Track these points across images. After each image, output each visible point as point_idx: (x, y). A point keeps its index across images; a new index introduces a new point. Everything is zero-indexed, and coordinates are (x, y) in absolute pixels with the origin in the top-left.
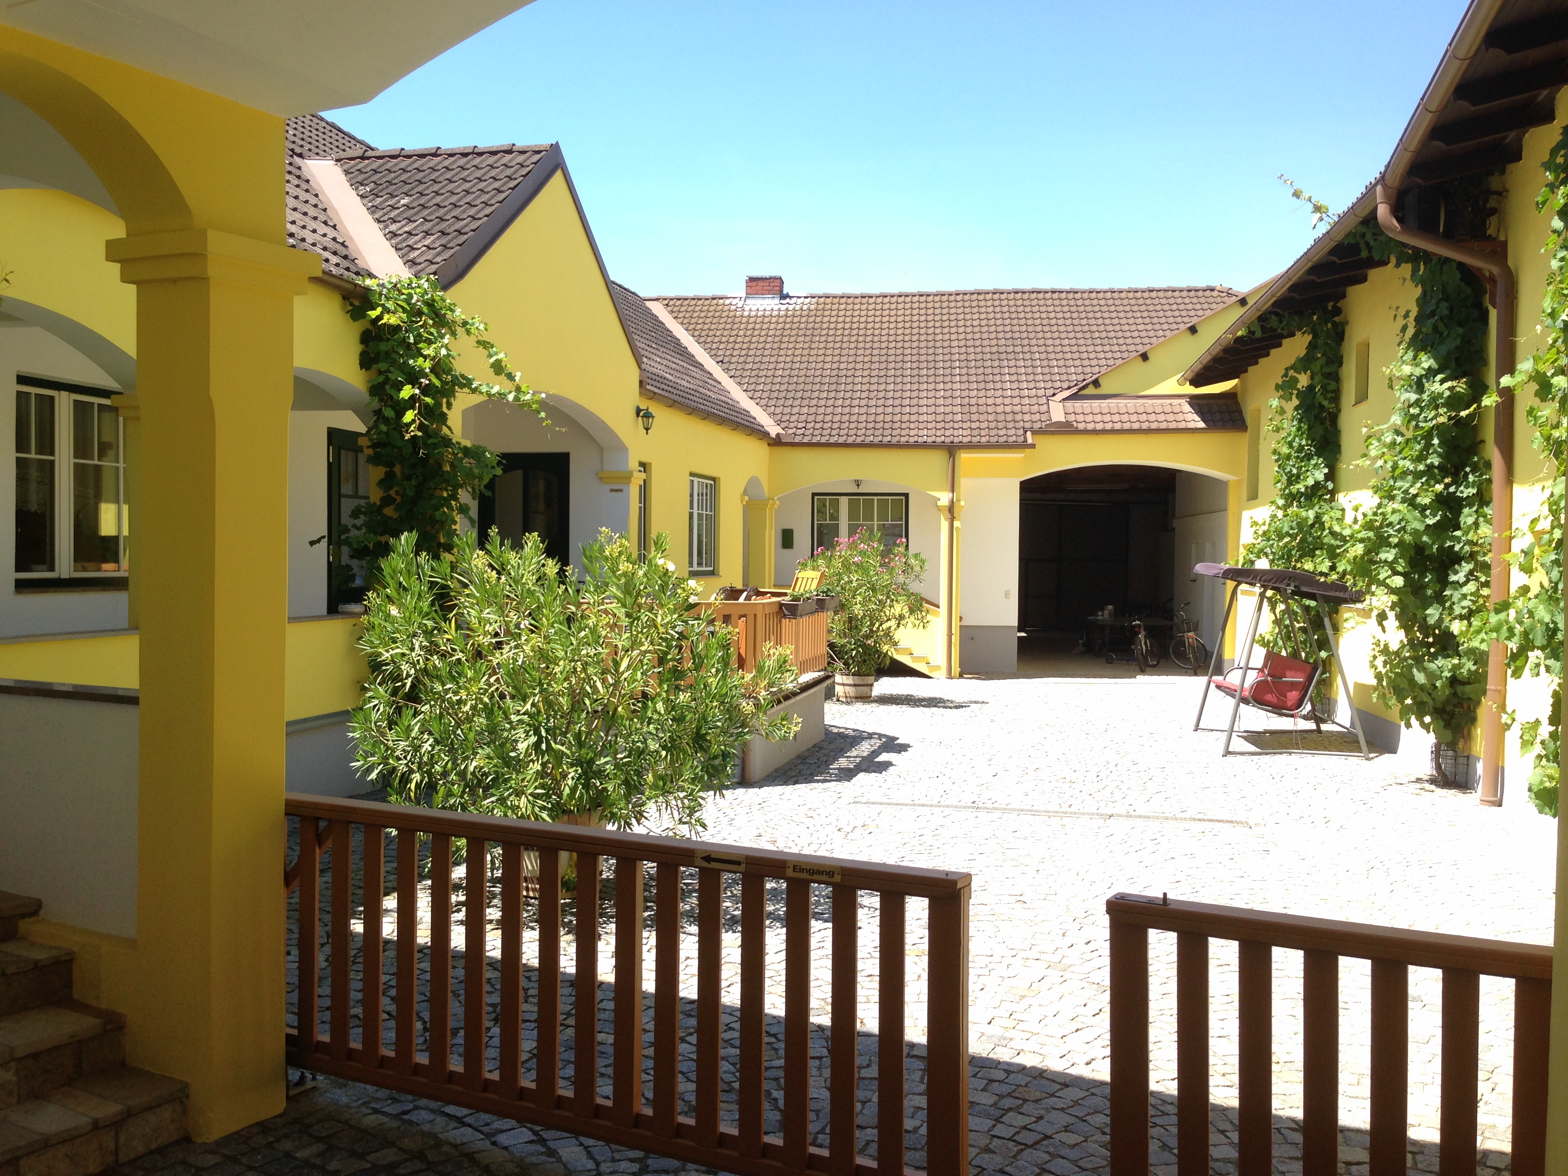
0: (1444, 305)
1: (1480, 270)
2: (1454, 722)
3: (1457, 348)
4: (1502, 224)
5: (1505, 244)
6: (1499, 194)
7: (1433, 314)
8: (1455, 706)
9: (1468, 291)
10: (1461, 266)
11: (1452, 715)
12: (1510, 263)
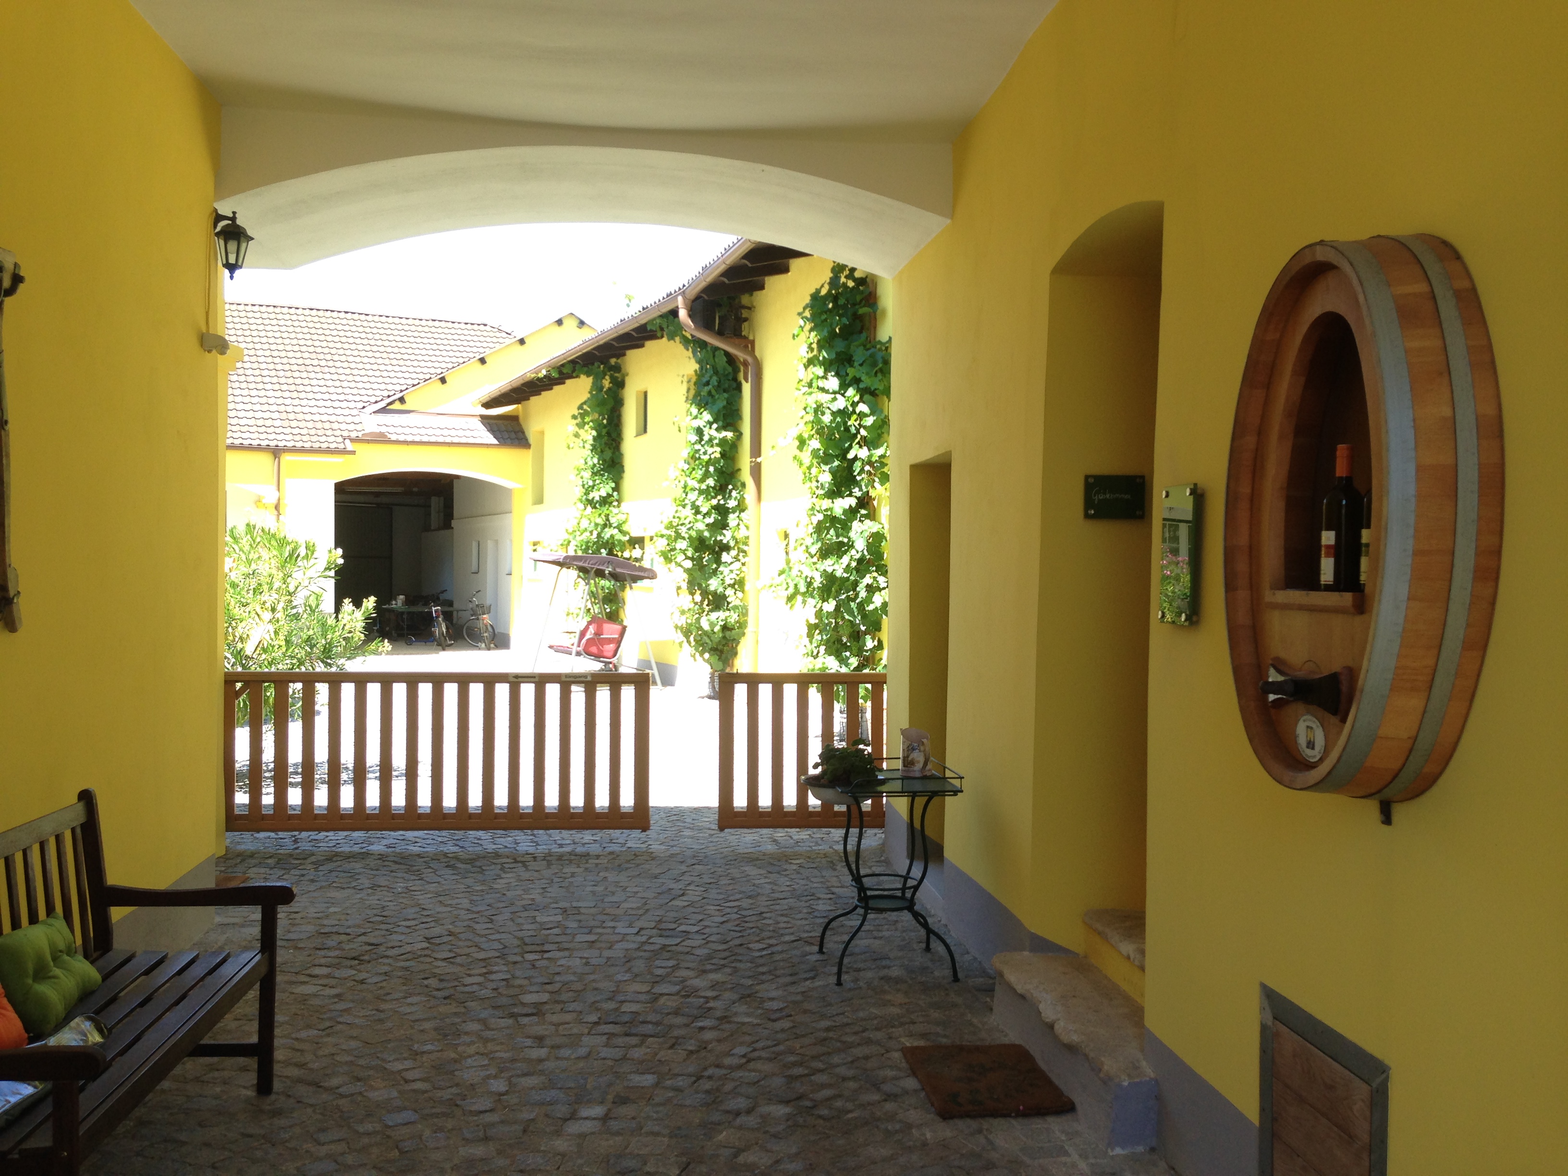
0: (715, 378)
1: (736, 356)
2: (724, 656)
3: (724, 407)
4: (751, 328)
5: (753, 343)
6: (749, 308)
7: (708, 383)
8: (724, 645)
9: (730, 369)
10: (727, 354)
11: (722, 652)
12: (757, 353)
